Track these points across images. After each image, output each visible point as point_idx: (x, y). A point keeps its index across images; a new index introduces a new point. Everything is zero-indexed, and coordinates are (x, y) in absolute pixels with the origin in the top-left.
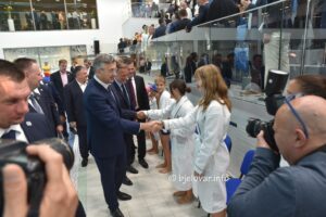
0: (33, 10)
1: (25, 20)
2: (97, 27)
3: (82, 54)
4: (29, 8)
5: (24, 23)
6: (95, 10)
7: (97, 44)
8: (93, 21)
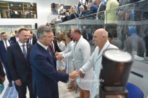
0: (9, 10)
1: (6, 13)
2: (37, 18)
3: (30, 28)
4: (7, 8)
5: (5, 15)
6: (36, 10)
7: (36, 24)
8: (35, 15)
